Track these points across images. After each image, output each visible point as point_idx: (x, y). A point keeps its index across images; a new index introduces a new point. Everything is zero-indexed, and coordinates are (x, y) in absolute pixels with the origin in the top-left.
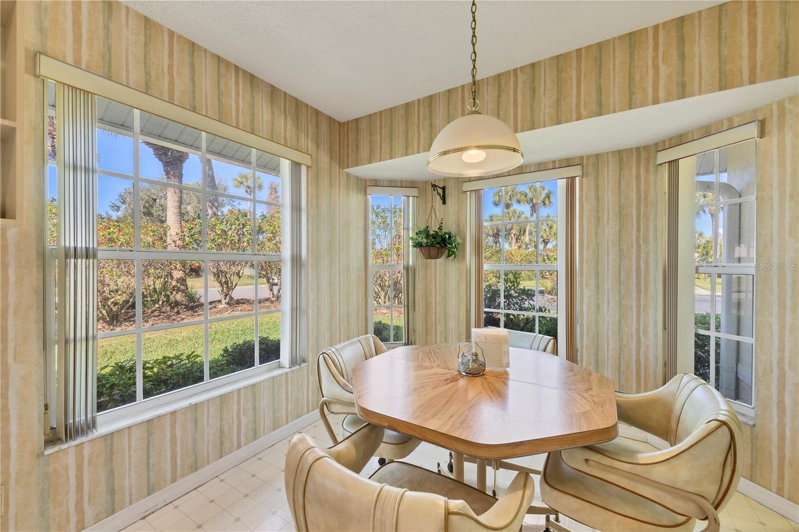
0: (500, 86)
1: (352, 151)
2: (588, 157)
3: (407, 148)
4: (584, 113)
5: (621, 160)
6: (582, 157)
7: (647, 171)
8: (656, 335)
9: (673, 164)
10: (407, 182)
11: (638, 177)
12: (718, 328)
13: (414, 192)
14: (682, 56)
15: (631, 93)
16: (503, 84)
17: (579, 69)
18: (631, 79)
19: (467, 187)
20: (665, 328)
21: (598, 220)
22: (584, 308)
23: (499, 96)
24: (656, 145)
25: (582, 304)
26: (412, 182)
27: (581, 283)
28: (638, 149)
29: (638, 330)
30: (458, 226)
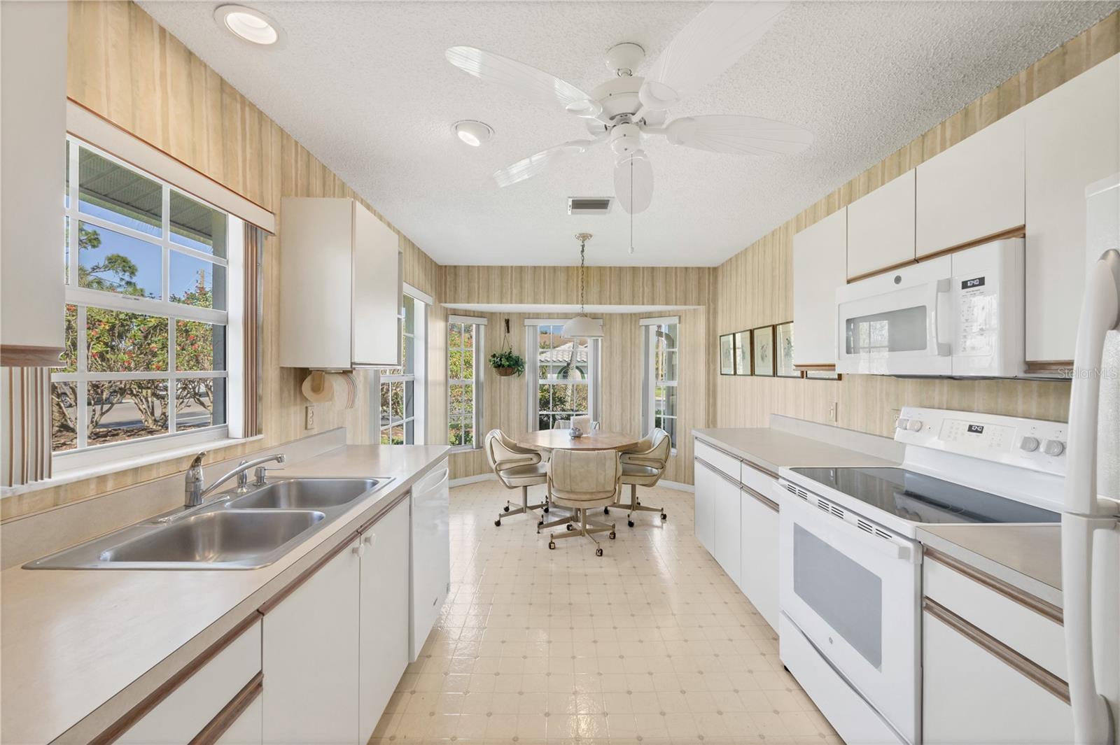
0: (568, 273)
1: (450, 291)
2: (606, 314)
3: (502, 298)
4: (613, 301)
5: (623, 318)
6: (602, 314)
7: (635, 328)
8: (639, 420)
9: (647, 327)
10: (478, 312)
11: (631, 329)
12: (664, 414)
13: (484, 321)
14: (653, 285)
15: (634, 297)
16: (570, 274)
17: (610, 277)
18: (633, 290)
19: (527, 322)
20: (643, 416)
21: (611, 353)
22: (603, 407)
23: (568, 280)
24: (639, 314)
25: (602, 405)
26: (482, 312)
27: (602, 392)
28: (631, 314)
29: (630, 418)
30: (520, 351)
